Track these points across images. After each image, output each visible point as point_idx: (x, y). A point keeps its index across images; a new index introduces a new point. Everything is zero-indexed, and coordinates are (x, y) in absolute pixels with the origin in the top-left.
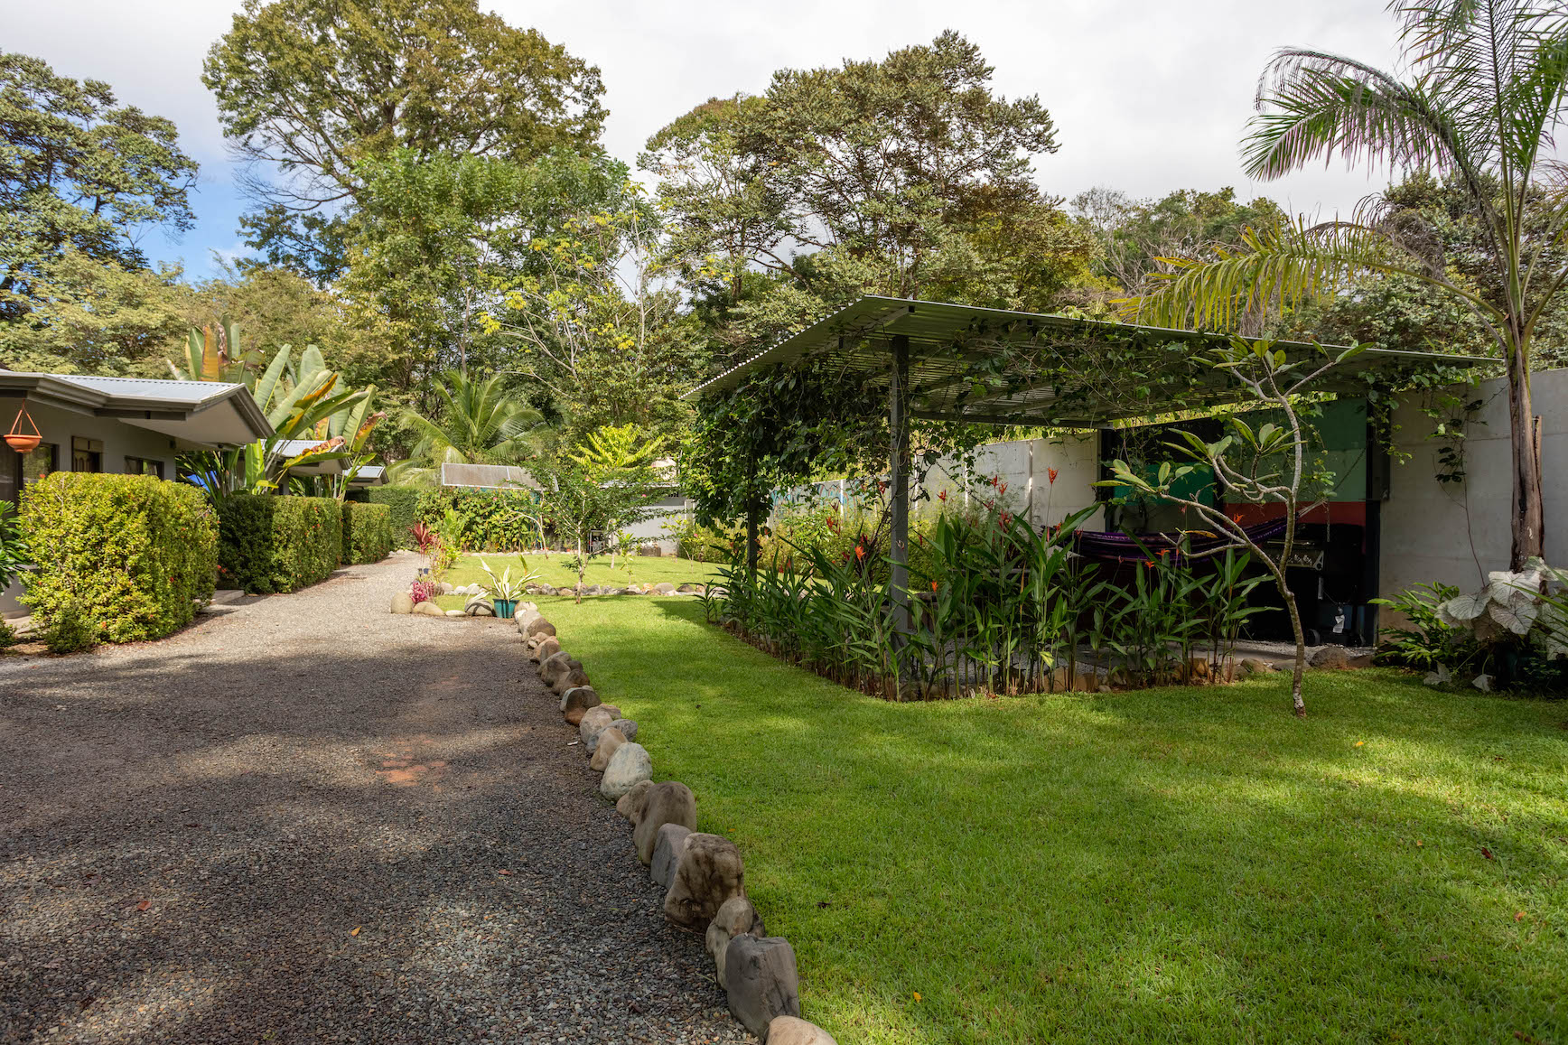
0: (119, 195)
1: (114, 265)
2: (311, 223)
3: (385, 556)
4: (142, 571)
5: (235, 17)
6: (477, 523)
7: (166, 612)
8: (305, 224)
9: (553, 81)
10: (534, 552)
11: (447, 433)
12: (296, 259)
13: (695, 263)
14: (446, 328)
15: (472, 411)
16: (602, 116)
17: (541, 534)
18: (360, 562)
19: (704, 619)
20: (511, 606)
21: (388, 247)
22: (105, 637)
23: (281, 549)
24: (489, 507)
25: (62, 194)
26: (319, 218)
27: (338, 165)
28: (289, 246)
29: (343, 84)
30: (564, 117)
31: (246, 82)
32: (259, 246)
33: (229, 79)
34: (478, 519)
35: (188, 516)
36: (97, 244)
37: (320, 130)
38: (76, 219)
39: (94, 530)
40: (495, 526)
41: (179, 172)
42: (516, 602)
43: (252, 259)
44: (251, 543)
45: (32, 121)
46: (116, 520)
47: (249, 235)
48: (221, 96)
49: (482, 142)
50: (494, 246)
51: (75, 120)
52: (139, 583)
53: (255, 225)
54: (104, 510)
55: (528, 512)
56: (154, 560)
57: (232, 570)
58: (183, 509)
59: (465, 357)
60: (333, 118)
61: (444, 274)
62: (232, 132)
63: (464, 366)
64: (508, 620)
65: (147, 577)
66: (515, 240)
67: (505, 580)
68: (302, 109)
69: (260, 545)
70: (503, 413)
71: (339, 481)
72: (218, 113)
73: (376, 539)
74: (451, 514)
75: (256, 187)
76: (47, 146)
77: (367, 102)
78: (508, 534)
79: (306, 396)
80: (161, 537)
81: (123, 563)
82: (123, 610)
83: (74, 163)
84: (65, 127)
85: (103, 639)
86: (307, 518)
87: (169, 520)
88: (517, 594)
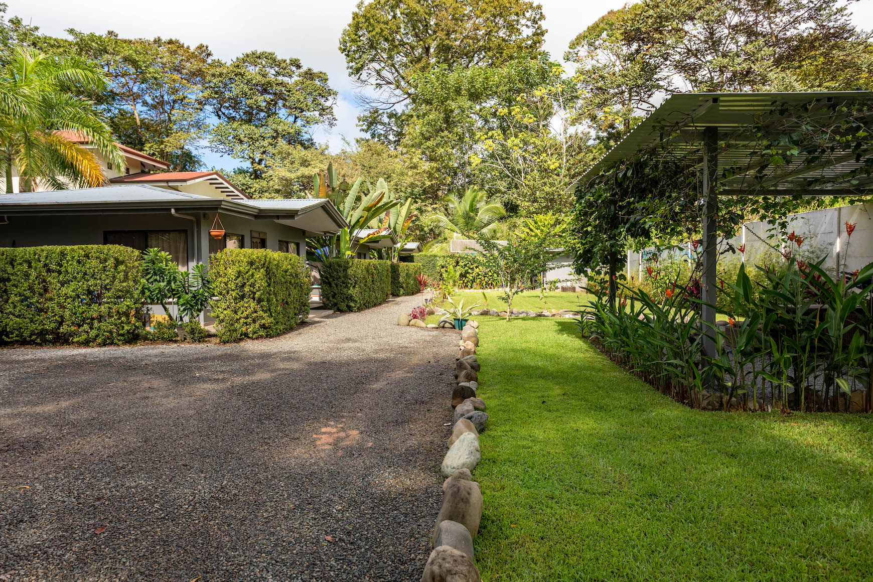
0: (304, 113)
1: (299, 147)
2: (391, 116)
4: (263, 301)
5: (353, 13)
6: (469, 273)
7: (277, 322)
8: (388, 117)
9: (514, 17)
12: (384, 136)
13: (600, 115)
14: (456, 165)
16: (542, 34)
18: (403, 295)
19: (581, 335)
20: (463, 323)
21: (426, 122)
23: (351, 288)
25: (280, 115)
26: (394, 112)
27: (403, 83)
28: (380, 129)
29: (404, 40)
30: (521, 37)
31: (358, 46)
32: (367, 132)
33: (351, 46)
34: (470, 271)
35: (292, 271)
36: (294, 139)
37: (393, 65)
38: (286, 128)
39: (240, 279)
40: (479, 275)
41: (329, 98)
42: (466, 321)
43: (363, 137)
44: (337, 285)
45: (269, 83)
46: (250, 273)
47: (362, 126)
48: (348, 56)
49: (476, 59)
51: (286, 79)
52: (262, 307)
53: (364, 121)
54: (244, 267)
56: (270, 295)
57: (328, 299)
58: (289, 267)
59: (467, 180)
60: (399, 59)
61: (457, 135)
62: (352, 73)
63: (465, 185)
64: (460, 332)
65: (265, 303)
66: (494, 112)
67: (460, 307)
68: (385, 56)
69: (341, 286)
71: (394, 251)
72: (346, 65)
73: (413, 282)
75: (364, 100)
76: (275, 94)
77: (417, 46)
78: (486, 279)
79: (369, 204)
80: (274, 282)
81: (254, 296)
82: (254, 321)
83: (286, 100)
84: (282, 83)
85: (245, 336)
86: (368, 271)
87: (279, 274)
88: (466, 316)
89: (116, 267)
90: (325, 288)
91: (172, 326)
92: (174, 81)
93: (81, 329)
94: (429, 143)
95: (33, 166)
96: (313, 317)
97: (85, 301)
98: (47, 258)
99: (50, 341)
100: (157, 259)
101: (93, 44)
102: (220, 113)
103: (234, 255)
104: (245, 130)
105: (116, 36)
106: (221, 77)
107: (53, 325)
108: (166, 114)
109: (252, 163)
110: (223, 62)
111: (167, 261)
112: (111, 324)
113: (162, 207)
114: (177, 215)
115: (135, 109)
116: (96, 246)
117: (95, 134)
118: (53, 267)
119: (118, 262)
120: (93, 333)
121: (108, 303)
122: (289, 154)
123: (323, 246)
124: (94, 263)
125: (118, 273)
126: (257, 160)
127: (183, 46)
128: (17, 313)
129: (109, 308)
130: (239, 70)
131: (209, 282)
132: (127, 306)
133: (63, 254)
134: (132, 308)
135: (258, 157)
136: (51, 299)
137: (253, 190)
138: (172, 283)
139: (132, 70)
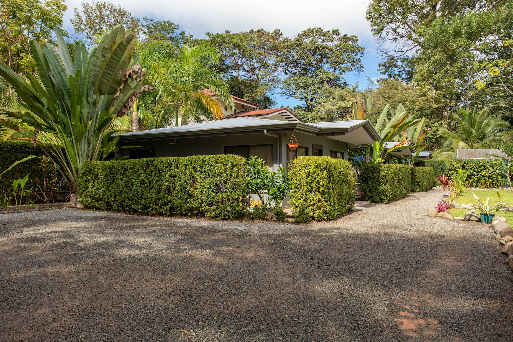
0: (341, 65)
1: (338, 88)
2: (403, 61)
3: (430, 189)
4: (325, 194)
6: (474, 175)
7: (334, 210)
8: (401, 61)
10: (505, 189)
11: (459, 136)
12: (398, 75)
14: (459, 91)
15: (472, 125)
17: (509, 180)
18: (419, 191)
20: (490, 217)
21: (432, 62)
22: (313, 218)
23: (383, 185)
24: (480, 168)
25: (325, 69)
26: (406, 57)
27: (414, 35)
28: (395, 71)
29: (416, 2)
31: (380, 14)
32: (385, 73)
33: (374, 15)
34: (475, 173)
35: (344, 172)
36: (333, 82)
37: (406, 23)
38: (329, 76)
39: (310, 177)
40: (483, 176)
41: (359, 53)
42: (493, 216)
43: (382, 78)
44: (372, 183)
45: (318, 48)
46: (317, 173)
47: (381, 70)
48: (372, 22)
49: (477, 6)
50: (482, 51)
51: (329, 44)
52: (324, 198)
53: (383, 66)
54: (312, 169)
55: (501, 170)
56: (330, 189)
57: (365, 193)
58: (342, 169)
59: (469, 102)
60: (412, 17)
61: (457, 67)
62: (375, 34)
63: (468, 106)
64: (489, 225)
65: (327, 196)
66: (494, 46)
67: (486, 204)
68: (400, 18)
69: (375, 184)
70: (488, 125)
71: (411, 158)
72: (371, 28)
73: (426, 181)
74: (460, 171)
75: (383, 51)
76: (322, 55)
77: (425, 6)
78: (491, 180)
79: (395, 123)
80: (333, 180)
81: (319, 190)
82: (319, 208)
83: (329, 58)
84: (326, 47)
85: (312, 219)
86: (395, 173)
87: (336, 174)
88: (493, 212)
89: (232, 169)
90: (363, 185)
91: (265, 209)
92: (261, 54)
93: (211, 208)
94: (436, 76)
95: (188, 110)
96: (357, 206)
97: (214, 191)
98: (195, 163)
99: (195, 215)
100: (256, 164)
101: (219, 39)
102: (287, 71)
103: (305, 161)
104: (301, 80)
105: (229, 32)
106: (288, 48)
107: (197, 205)
108: (256, 75)
109: (307, 102)
110: (289, 39)
111: (262, 165)
112: (229, 206)
113: (258, 130)
114: (268, 135)
115: (239, 74)
116: (221, 155)
117: (219, 89)
118: (198, 168)
119: (234, 166)
120: (219, 211)
121: (227, 192)
122: (331, 93)
123: (360, 155)
124: (220, 166)
125: (233, 173)
126: (309, 99)
127: (265, 32)
128: (179, 197)
129: (228, 195)
130: (299, 42)
131: (288, 179)
132: (238, 194)
133: (203, 161)
134: (241, 196)
135: (310, 97)
136: (196, 189)
137: (307, 119)
138: (265, 180)
139: (237, 51)
